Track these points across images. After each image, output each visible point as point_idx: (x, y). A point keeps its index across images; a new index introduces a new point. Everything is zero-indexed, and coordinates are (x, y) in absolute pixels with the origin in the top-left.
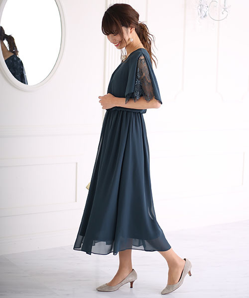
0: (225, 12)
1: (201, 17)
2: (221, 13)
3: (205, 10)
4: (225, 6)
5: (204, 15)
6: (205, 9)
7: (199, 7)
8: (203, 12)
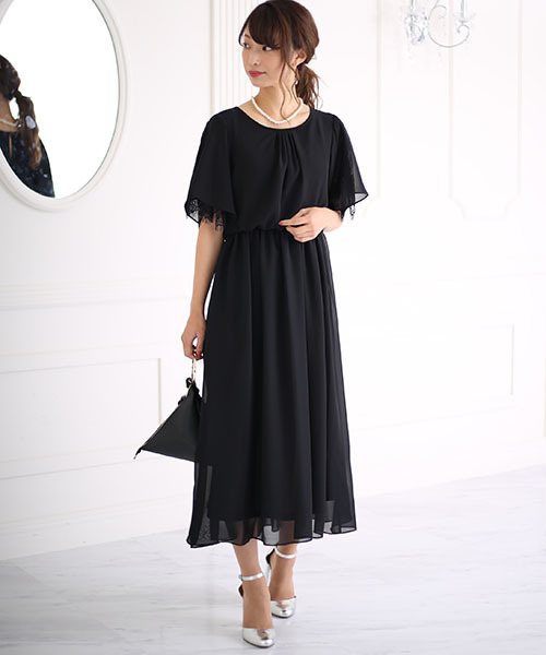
0: (463, 29)
1: (413, 41)
2: (455, 31)
3: (421, 26)
4: (462, 15)
5: (418, 36)
6: (420, 24)
7: (409, 20)
8: (416, 30)
